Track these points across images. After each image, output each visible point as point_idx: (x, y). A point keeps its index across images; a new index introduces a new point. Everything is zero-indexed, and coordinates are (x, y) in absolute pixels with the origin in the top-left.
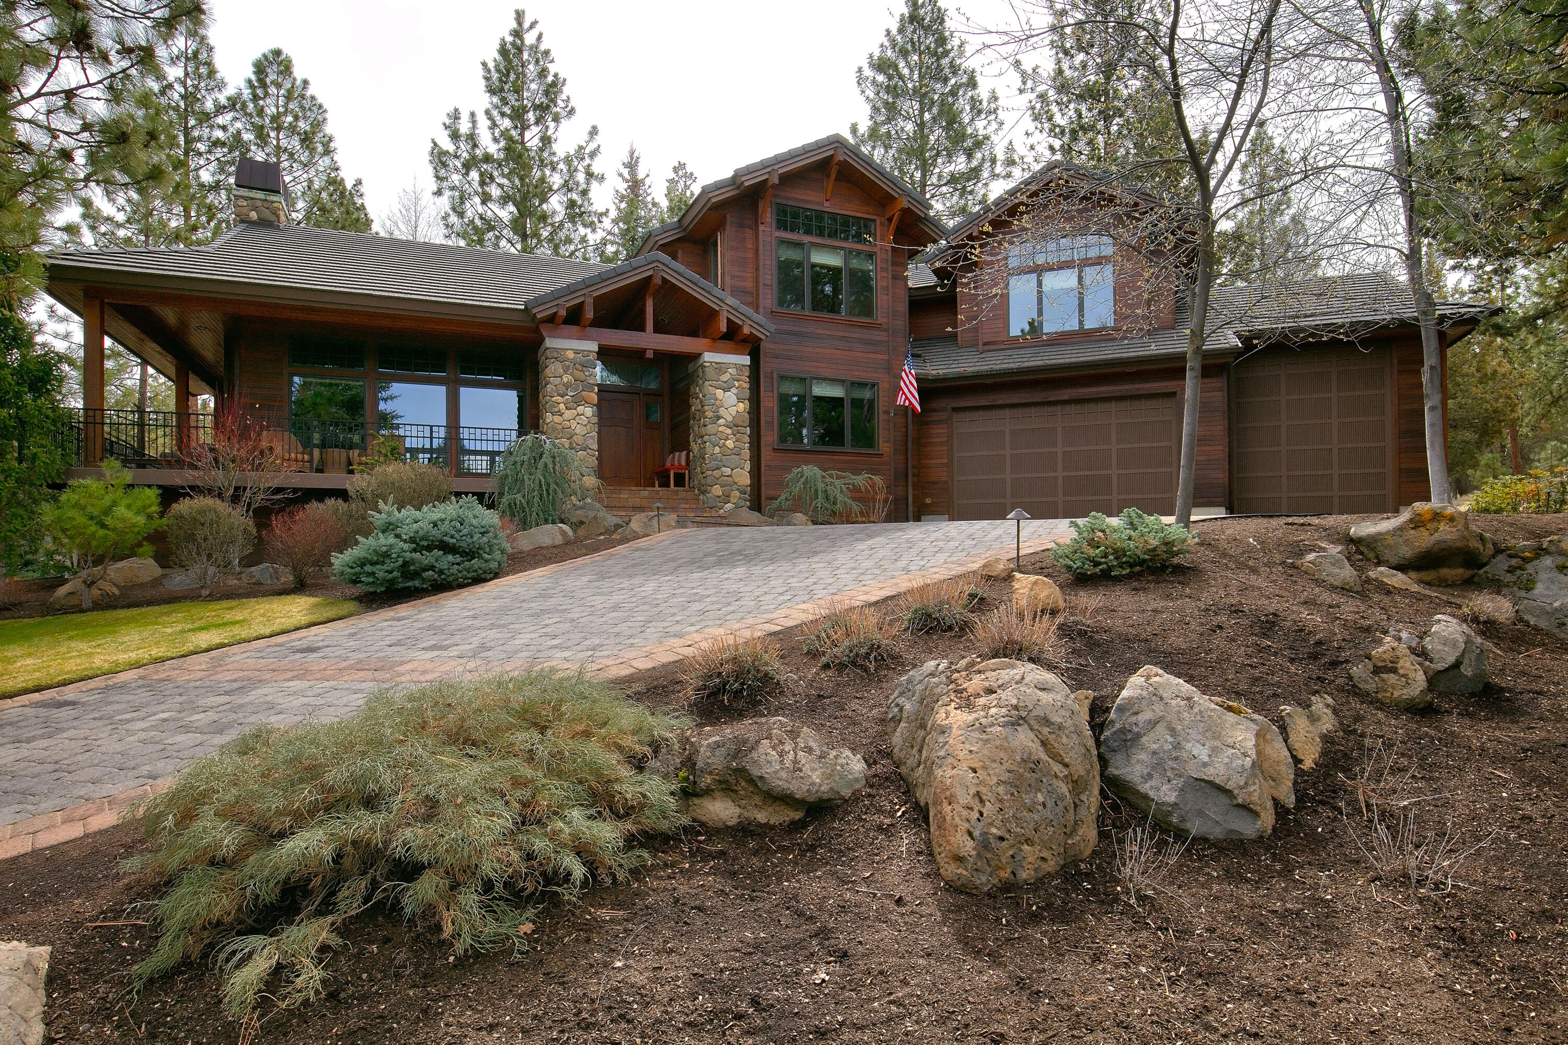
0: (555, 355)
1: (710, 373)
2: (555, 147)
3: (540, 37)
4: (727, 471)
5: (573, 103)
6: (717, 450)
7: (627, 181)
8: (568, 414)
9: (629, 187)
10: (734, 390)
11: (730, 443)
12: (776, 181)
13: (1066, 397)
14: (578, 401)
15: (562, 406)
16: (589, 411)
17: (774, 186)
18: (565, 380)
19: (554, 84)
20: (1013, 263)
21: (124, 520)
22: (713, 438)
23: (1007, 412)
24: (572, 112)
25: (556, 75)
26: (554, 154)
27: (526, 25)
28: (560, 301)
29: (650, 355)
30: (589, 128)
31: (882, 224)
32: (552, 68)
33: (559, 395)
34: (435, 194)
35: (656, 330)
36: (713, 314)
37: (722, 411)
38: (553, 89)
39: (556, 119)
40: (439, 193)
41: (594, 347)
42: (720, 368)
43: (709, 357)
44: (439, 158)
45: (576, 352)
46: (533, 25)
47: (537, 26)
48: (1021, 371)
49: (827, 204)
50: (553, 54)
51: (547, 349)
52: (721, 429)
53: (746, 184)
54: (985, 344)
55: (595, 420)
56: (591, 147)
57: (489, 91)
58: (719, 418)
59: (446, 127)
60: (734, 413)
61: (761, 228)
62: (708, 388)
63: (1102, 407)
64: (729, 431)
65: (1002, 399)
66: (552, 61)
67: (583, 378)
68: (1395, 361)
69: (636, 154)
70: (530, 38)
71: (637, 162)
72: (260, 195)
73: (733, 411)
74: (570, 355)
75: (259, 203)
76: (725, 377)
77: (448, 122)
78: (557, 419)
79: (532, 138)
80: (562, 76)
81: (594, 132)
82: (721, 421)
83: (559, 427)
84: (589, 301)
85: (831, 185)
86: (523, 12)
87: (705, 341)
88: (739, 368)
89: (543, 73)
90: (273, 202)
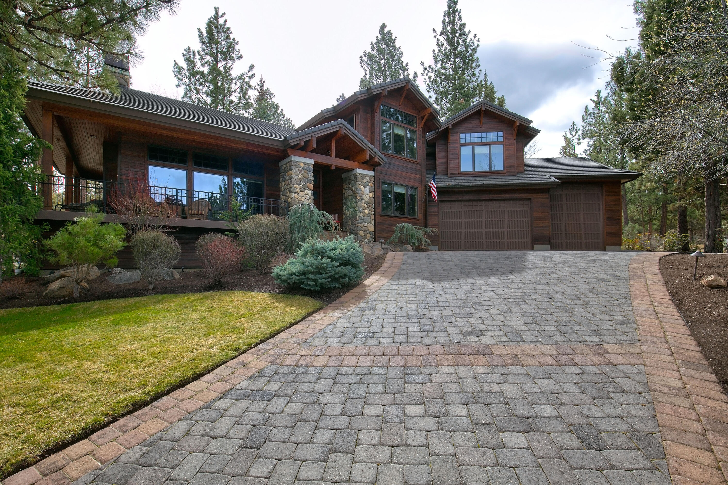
0: (296, 164)
1: (359, 178)
2: (231, 72)
3: (226, 21)
4: (365, 224)
5: (241, 53)
6: (362, 214)
7: (259, 92)
8: (301, 194)
9: (260, 94)
10: (368, 187)
11: (367, 211)
12: (387, 94)
13: (487, 198)
14: (305, 188)
15: (298, 190)
16: (310, 193)
17: (385, 96)
18: (300, 177)
19: (232, 43)
20: (462, 141)
21: (112, 243)
22: (360, 209)
23: (463, 204)
24: (241, 57)
25: (234, 39)
26: (231, 75)
27: (220, 14)
28: (302, 138)
29: (333, 168)
30: (250, 65)
31: (419, 119)
32: (232, 36)
33: (297, 184)
34: (176, 86)
35: (337, 156)
36: (362, 151)
37: (364, 197)
38: (232, 45)
39: (232, 59)
40: (178, 86)
41: (312, 162)
42: (363, 176)
43: (359, 171)
44: (178, 70)
45: (305, 164)
46: (223, 15)
47: (225, 16)
48: (468, 187)
49: (400, 107)
50: (232, 29)
51: (292, 161)
52: (363, 204)
53: (374, 93)
54: (451, 174)
55: (312, 197)
56: (251, 73)
57: (201, 42)
58: (362, 199)
59: (184, 55)
60: (368, 198)
61: (376, 114)
62: (358, 185)
63: (501, 203)
64: (366, 206)
65: (461, 197)
66: (231, 33)
67: (308, 176)
68: (604, 191)
69: (263, 81)
70: (221, 21)
71: (263, 84)
72: (119, 71)
73: (368, 196)
74: (302, 165)
75: (118, 75)
76: (365, 181)
77: (185, 53)
78: (296, 196)
79: (221, 65)
80: (237, 40)
81: (252, 67)
82: (363, 201)
83: (297, 200)
84: (314, 139)
85: (402, 99)
86: (218, 8)
87: (356, 164)
88: (370, 176)
89: (227, 37)
90: (125, 75)
